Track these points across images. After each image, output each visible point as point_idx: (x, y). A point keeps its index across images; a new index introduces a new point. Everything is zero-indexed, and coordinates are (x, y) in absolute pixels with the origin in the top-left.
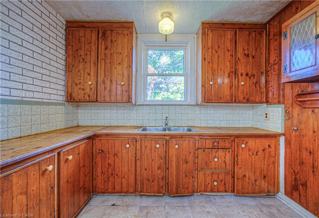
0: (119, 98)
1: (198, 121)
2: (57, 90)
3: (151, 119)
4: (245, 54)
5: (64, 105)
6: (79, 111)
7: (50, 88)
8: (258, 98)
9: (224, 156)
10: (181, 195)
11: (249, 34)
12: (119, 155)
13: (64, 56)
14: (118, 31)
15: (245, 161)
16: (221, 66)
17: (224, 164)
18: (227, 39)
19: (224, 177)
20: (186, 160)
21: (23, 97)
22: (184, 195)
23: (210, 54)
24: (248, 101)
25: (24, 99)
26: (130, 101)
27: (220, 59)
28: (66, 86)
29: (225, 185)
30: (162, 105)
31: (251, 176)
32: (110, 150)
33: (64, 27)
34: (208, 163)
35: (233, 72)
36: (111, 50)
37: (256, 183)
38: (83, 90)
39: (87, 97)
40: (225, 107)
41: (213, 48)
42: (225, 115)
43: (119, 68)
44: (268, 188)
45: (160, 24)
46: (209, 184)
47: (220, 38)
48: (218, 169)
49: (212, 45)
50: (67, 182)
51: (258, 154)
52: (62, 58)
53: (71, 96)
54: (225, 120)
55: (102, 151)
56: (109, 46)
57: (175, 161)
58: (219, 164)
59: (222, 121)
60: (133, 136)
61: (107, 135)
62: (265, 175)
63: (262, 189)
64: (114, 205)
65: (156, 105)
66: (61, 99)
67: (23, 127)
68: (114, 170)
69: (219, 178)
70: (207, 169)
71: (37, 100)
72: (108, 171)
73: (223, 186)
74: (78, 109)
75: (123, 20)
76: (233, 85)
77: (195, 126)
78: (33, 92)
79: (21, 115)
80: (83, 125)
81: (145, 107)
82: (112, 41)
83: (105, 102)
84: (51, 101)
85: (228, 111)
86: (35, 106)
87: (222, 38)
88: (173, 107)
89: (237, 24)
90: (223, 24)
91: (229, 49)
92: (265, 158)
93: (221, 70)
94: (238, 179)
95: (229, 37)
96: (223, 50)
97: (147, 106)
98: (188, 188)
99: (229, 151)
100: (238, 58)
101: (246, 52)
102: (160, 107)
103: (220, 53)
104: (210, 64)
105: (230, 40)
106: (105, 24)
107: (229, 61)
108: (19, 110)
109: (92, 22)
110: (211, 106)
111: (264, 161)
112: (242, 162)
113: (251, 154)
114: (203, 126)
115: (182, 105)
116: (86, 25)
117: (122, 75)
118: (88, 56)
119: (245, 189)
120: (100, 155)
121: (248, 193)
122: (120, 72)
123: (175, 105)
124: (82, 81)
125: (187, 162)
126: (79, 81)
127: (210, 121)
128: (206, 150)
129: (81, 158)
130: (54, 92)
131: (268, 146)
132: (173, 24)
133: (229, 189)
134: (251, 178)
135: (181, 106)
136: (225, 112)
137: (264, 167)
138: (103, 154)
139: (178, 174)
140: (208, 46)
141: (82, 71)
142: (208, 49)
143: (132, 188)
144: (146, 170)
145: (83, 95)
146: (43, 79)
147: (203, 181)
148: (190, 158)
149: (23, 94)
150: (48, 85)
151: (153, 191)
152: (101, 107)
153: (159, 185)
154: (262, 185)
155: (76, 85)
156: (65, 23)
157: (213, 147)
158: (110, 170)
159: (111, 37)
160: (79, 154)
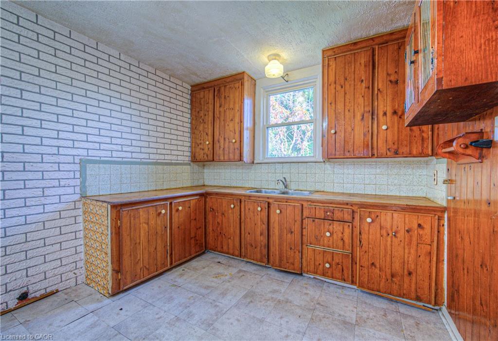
0: (231, 156)
1: (329, 184)
2: (183, 151)
3: (270, 179)
4: (391, 81)
5: (190, 165)
6: (205, 171)
7: (178, 150)
8: (416, 149)
9: (342, 231)
10: (285, 270)
11: (399, 48)
12: (226, 215)
13: (189, 120)
14: (230, 86)
15: (374, 242)
16: (350, 105)
17: (342, 243)
18: (359, 64)
19: (341, 260)
20: (291, 230)
21: (157, 160)
22: (288, 270)
23: (333, 91)
24: (397, 154)
25: (158, 161)
26: (242, 159)
27: (348, 96)
28: (191, 147)
29: (343, 271)
30: (283, 163)
31: (384, 267)
32: (218, 209)
33: (190, 92)
34: (319, 237)
35: (369, 111)
36: (224, 107)
37: (393, 279)
38: (203, 150)
39: (205, 157)
40: (373, 164)
41: (337, 82)
42: (373, 177)
43: (231, 124)
44: (416, 291)
45: (267, 68)
46: (320, 264)
47: (348, 66)
48: (333, 248)
49: (336, 78)
50: (179, 227)
51: (398, 235)
52: (187, 121)
53: (194, 157)
54: (373, 183)
55: (213, 209)
56: (223, 103)
57: (277, 229)
58: (334, 241)
59: (368, 186)
60: (238, 197)
61: (217, 194)
62: (411, 271)
63: (405, 292)
64: (219, 262)
65: (275, 163)
66: (187, 159)
67: (157, 183)
68: (222, 229)
69: (334, 260)
70: (317, 245)
71: (167, 161)
72: (217, 229)
73: (339, 272)
74: (204, 168)
75: (234, 73)
76: (369, 131)
77: (325, 190)
78: (164, 154)
79: (156, 173)
80: (208, 185)
81: (264, 166)
82: (225, 98)
83: (220, 161)
84: (178, 162)
85: (378, 171)
86: (166, 166)
87: (351, 66)
88: (296, 165)
89: (377, 37)
90: (355, 44)
91: (363, 78)
92: (411, 244)
93: (349, 111)
94: (361, 266)
95: (363, 62)
96: (353, 82)
97: (265, 164)
98: (293, 264)
99: (349, 226)
100: (379, 90)
101: (393, 78)
102: (280, 166)
103: (347, 86)
104: (333, 105)
105: (365, 64)
106: (220, 81)
107: (363, 96)
108: (155, 170)
109: (210, 82)
110: (350, 163)
111: (409, 249)
112: (369, 244)
113: (385, 234)
114: (337, 191)
115: (307, 162)
116: (205, 86)
117: (234, 131)
118: (207, 116)
119: (373, 283)
120: (211, 213)
121: (379, 291)
122: (232, 129)
123: (299, 163)
124: (202, 141)
125: (292, 232)
126: (200, 142)
127: (348, 185)
128: (316, 220)
129: (192, 212)
130: (181, 153)
131: (416, 225)
132: (282, 67)
133: (348, 277)
134: (384, 270)
135: (306, 164)
136: (373, 171)
137: (408, 257)
138: (214, 213)
139: (280, 245)
140: (330, 81)
141: (202, 132)
142: (330, 85)
143: (237, 251)
144: (249, 234)
145: (202, 155)
146: (172, 143)
147: (313, 259)
148: (297, 228)
149: (157, 157)
150: (175, 147)
151: (256, 259)
152: (222, 167)
153: (262, 254)
154: (405, 285)
155: (198, 145)
156: (190, 88)
157: (325, 217)
158: (219, 229)
159: (225, 93)
160: (189, 207)
